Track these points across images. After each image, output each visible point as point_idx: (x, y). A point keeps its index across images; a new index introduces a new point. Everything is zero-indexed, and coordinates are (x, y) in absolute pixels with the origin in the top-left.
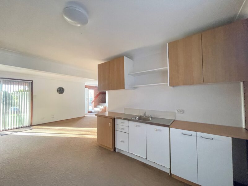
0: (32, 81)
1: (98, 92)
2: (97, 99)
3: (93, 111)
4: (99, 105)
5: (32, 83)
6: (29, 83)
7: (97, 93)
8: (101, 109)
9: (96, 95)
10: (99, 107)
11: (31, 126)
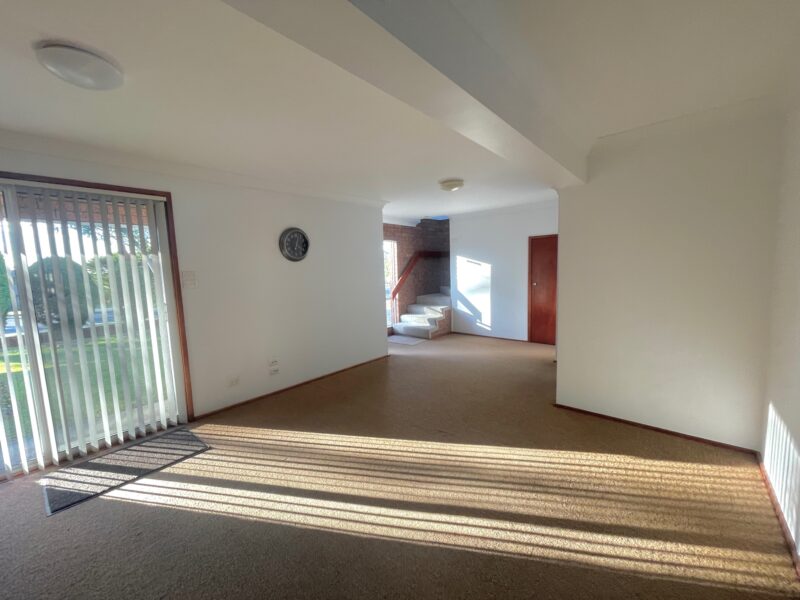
0: (168, 195)
1: (413, 251)
2: (410, 277)
3: (398, 327)
4: (415, 303)
5: (168, 206)
6: (155, 203)
7: (409, 256)
8: (431, 321)
9: (406, 263)
10: (423, 313)
11: (193, 420)
